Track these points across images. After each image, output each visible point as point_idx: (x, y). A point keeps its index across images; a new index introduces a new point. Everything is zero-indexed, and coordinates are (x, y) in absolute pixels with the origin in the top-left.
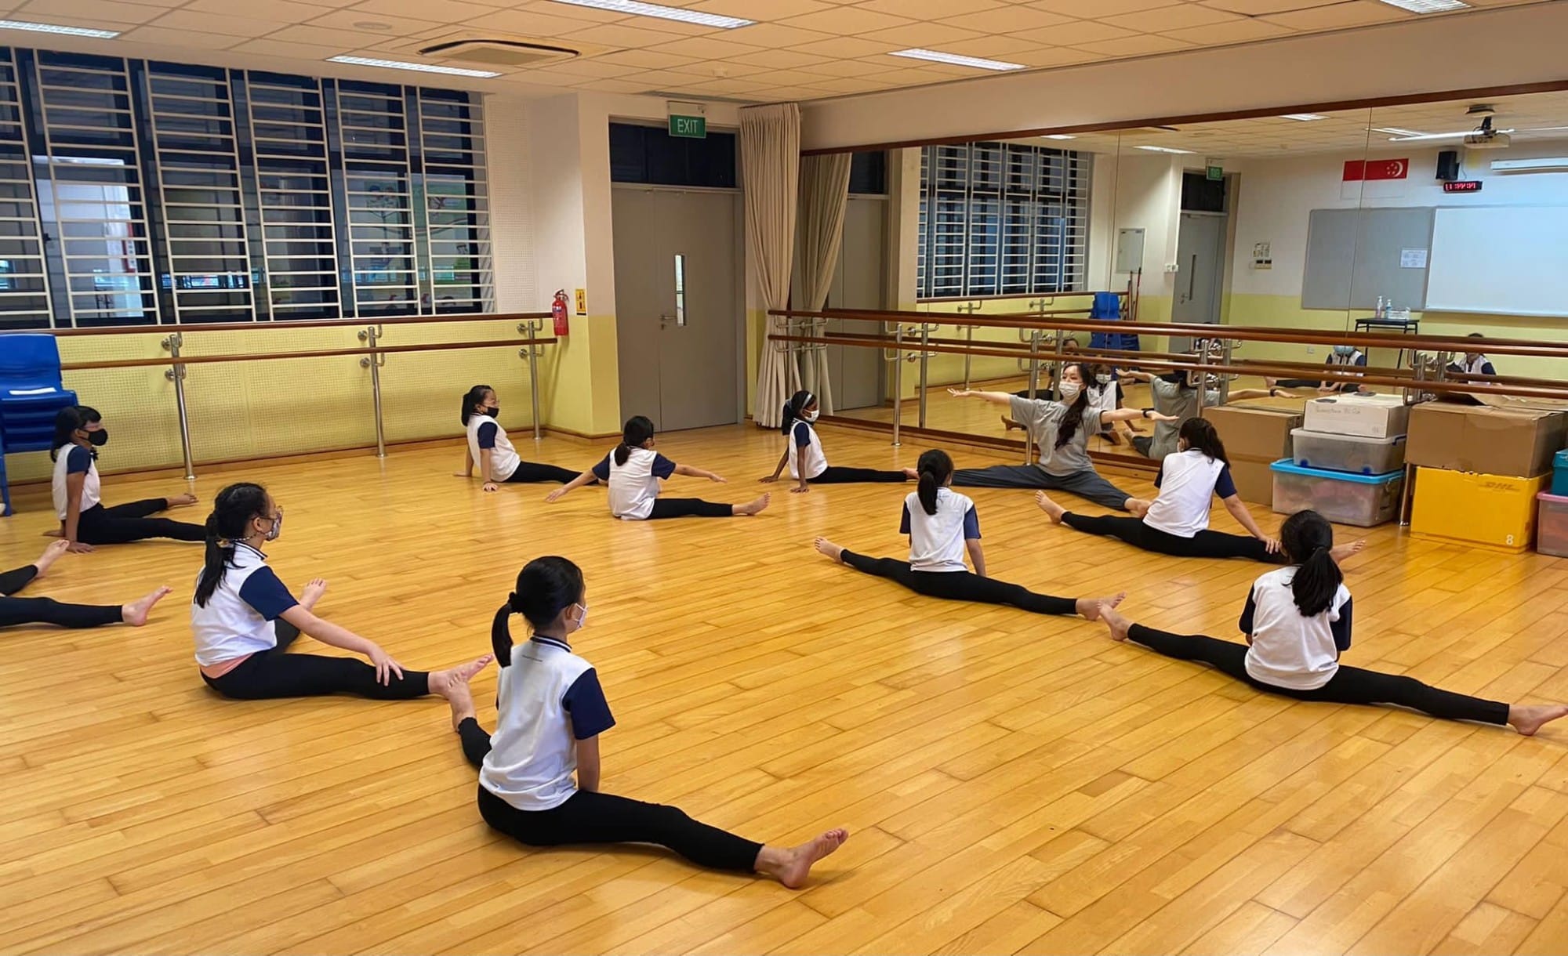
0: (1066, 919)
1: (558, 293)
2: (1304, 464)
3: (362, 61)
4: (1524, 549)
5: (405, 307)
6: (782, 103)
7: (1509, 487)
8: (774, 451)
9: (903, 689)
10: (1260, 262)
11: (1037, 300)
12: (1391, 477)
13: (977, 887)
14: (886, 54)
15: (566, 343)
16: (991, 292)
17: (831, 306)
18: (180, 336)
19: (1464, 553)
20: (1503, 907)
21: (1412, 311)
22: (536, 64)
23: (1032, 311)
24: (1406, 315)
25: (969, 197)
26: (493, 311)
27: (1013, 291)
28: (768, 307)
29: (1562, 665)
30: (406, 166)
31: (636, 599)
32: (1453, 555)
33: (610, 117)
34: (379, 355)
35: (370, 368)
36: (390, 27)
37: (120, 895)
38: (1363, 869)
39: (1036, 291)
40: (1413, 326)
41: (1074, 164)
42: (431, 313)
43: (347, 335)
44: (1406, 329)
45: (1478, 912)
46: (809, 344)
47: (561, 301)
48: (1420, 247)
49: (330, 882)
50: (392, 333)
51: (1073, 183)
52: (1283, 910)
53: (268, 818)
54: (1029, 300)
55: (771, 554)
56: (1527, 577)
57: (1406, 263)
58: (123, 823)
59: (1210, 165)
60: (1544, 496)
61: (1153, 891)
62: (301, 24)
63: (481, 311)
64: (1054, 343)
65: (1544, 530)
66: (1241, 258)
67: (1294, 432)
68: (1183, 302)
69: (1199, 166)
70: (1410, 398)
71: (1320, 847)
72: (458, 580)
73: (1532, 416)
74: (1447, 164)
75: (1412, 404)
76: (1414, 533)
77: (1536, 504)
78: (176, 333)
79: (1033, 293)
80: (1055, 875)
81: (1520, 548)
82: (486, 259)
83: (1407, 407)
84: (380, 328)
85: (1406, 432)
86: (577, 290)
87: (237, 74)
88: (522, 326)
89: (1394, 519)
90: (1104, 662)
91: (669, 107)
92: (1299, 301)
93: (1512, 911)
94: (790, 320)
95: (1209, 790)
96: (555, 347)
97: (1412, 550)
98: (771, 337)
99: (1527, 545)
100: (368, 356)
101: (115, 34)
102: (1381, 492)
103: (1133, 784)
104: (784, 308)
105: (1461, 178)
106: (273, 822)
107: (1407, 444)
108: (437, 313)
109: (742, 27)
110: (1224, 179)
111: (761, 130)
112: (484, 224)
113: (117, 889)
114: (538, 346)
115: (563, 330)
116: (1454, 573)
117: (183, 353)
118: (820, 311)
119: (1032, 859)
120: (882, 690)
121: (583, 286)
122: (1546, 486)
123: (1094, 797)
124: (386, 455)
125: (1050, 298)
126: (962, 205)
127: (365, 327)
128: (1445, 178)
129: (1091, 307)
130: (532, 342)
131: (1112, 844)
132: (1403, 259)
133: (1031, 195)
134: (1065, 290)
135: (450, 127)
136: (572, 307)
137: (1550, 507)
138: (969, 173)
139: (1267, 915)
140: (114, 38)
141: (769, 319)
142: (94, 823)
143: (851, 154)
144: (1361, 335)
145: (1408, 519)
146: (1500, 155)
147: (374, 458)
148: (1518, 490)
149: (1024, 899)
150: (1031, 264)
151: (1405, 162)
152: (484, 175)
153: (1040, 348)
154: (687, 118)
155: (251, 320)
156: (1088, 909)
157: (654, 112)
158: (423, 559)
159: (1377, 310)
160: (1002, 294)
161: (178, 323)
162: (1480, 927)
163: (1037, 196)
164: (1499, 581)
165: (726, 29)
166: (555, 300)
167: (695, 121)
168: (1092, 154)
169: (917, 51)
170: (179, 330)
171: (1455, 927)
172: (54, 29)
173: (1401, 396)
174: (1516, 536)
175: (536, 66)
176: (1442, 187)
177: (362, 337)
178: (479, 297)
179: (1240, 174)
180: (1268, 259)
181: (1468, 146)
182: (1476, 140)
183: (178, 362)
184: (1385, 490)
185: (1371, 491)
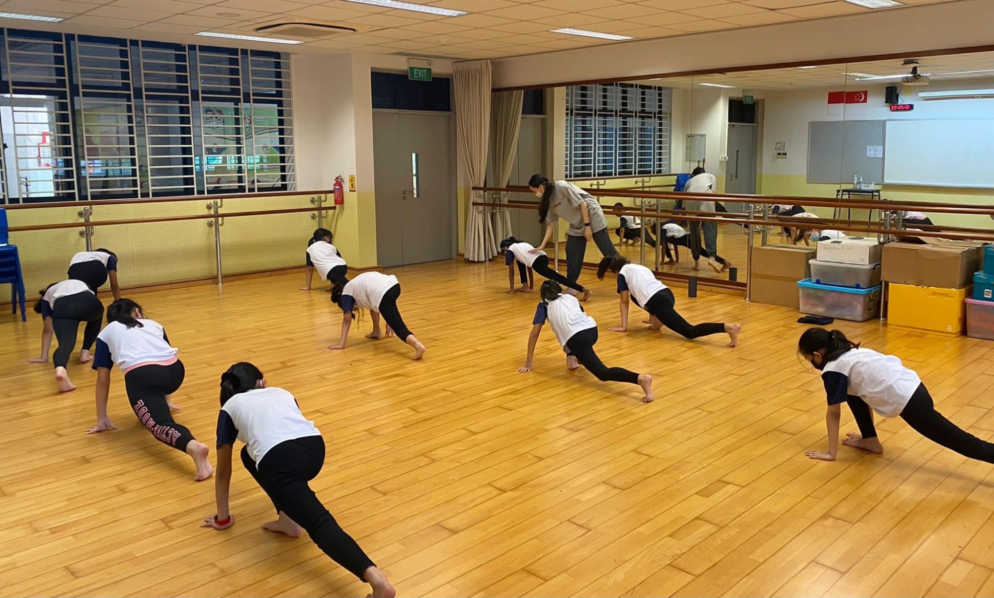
0: (697, 576)
1: (337, 178)
2: (818, 282)
3: (216, 35)
4: (959, 334)
5: (237, 188)
6: (480, 60)
7: (947, 295)
8: (476, 276)
9: (578, 431)
10: (779, 154)
11: (640, 179)
12: (873, 290)
13: (638, 558)
14: (548, 31)
15: (342, 209)
16: (611, 174)
17: (511, 184)
18: (91, 208)
19: (922, 337)
20: (970, 562)
21: (876, 184)
22: (329, 37)
23: (636, 186)
24: (872, 187)
25: (595, 116)
26: (294, 189)
27: (625, 174)
28: (472, 185)
29: (990, 407)
30: (240, 99)
31: (397, 375)
32: (915, 338)
33: (372, 68)
34: (220, 219)
35: (214, 227)
36: (239, 15)
37: (77, 578)
38: (880, 540)
39: (639, 173)
40: (877, 194)
41: (660, 95)
42: (254, 191)
43: (199, 206)
44: (873, 195)
45: (954, 565)
46: (498, 208)
47: (339, 182)
48: (878, 145)
49: (216, 566)
50: (229, 205)
51: (660, 107)
52: (834, 567)
53: (170, 524)
54: (635, 179)
55: (483, 344)
56: (962, 351)
57: (870, 155)
58: (73, 530)
59: (746, 95)
60: (969, 300)
61: (750, 557)
62: (183, 14)
63: (286, 190)
64: (655, 207)
65: (970, 322)
66: (768, 152)
67: (811, 261)
68: (731, 179)
69: (738, 95)
70: (882, 240)
71: (852, 526)
72: (279, 365)
73: (957, 250)
74: (891, 94)
75: (883, 243)
76: (889, 325)
77: (964, 306)
78: (88, 207)
79: (637, 175)
80: (687, 548)
81: (956, 334)
82: (290, 156)
83: (880, 246)
84: (222, 201)
85: (881, 260)
86: (350, 176)
87: (134, 43)
88: (313, 199)
89: (876, 316)
90: (704, 411)
91: (408, 62)
92: (804, 179)
93: (975, 564)
94: (486, 193)
95: (778, 491)
96: (334, 213)
97: (889, 335)
98: (474, 204)
99: (961, 332)
100: (213, 219)
101: (60, 20)
102: (868, 299)
103: (730, 489)
104: (482, 185)
105: (900, 102)
106: (174, 527)
107: (882, 269)
108: (258, 191)
109: (459, 16)
110: (754, 103)
111: (467, 76)
112: (290, 135)
113: (74, 574)
114: (324, 212)
115: (340, 201)
116: (917, 350)
117: (92, 219)
118: (505, 187)
119: (671, 539)
120: (565, 432)
121: (354, 173)
122: (970, 294)
123: (707, 497)
124: (222, 283)
125: (648, 178)
126: (591, 121)
127: (212, 201)
128: (890, 103)
129: (675, 183)
130: (320, 209)
131: (721, 527)
132: (868, 151)
133: (634, 114)
134: (657, 172)
135: (268, 74)
136: (346, 187)
137: (973, 307)
138: (595, 101)
139: (823, 571)
140: (60, 22)
141: (473, 192)
142: (54, 531)
143: (523, 91)
144: (846, 201)
145: (885, 316)
146: (923, 89)
147: (214, 286)
148: (952, 297)
149: (669, 564)
150: (635, 157)
151: (866, 93)
152: (290, 104)
153: (647, 210)
154: (420, 69)
155: (137, 197)
156: (710, 570)
157: (399, 65)
158: (254, 352)
159: (854, 184)
160: (617, 176)
161: (89, 200)
162: (958, 574)
163: (638, 114)
164: (946, 355)
165: (450, 17)
166: (335, 182)
167: (425, 71)
168: (671, 88)
169: (567, 29)
170: (90, 204)
171: (941, 575)
172: (22, 17)
173: (876, 239)
174: (953, 326)
175: (327, 38)
176: (889, 108)
177: (209, 207)
178: (285, 181)
179: (764, 100)
180: (784, 152)
181: (904, 84)
182: (909, 80)
183: (88, 224)
184: (870, 298)
185: (862, 299)
